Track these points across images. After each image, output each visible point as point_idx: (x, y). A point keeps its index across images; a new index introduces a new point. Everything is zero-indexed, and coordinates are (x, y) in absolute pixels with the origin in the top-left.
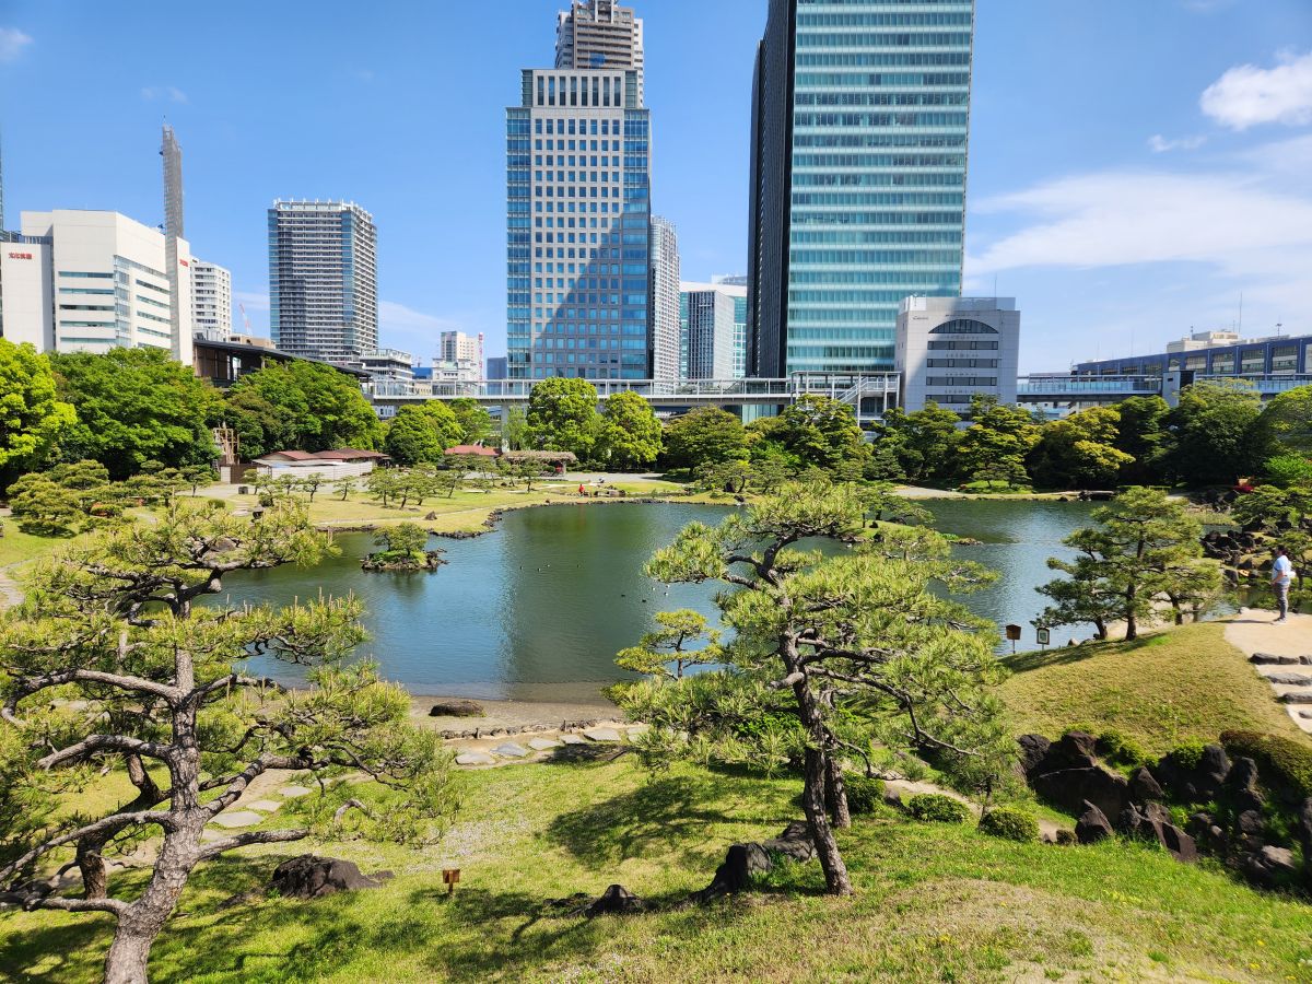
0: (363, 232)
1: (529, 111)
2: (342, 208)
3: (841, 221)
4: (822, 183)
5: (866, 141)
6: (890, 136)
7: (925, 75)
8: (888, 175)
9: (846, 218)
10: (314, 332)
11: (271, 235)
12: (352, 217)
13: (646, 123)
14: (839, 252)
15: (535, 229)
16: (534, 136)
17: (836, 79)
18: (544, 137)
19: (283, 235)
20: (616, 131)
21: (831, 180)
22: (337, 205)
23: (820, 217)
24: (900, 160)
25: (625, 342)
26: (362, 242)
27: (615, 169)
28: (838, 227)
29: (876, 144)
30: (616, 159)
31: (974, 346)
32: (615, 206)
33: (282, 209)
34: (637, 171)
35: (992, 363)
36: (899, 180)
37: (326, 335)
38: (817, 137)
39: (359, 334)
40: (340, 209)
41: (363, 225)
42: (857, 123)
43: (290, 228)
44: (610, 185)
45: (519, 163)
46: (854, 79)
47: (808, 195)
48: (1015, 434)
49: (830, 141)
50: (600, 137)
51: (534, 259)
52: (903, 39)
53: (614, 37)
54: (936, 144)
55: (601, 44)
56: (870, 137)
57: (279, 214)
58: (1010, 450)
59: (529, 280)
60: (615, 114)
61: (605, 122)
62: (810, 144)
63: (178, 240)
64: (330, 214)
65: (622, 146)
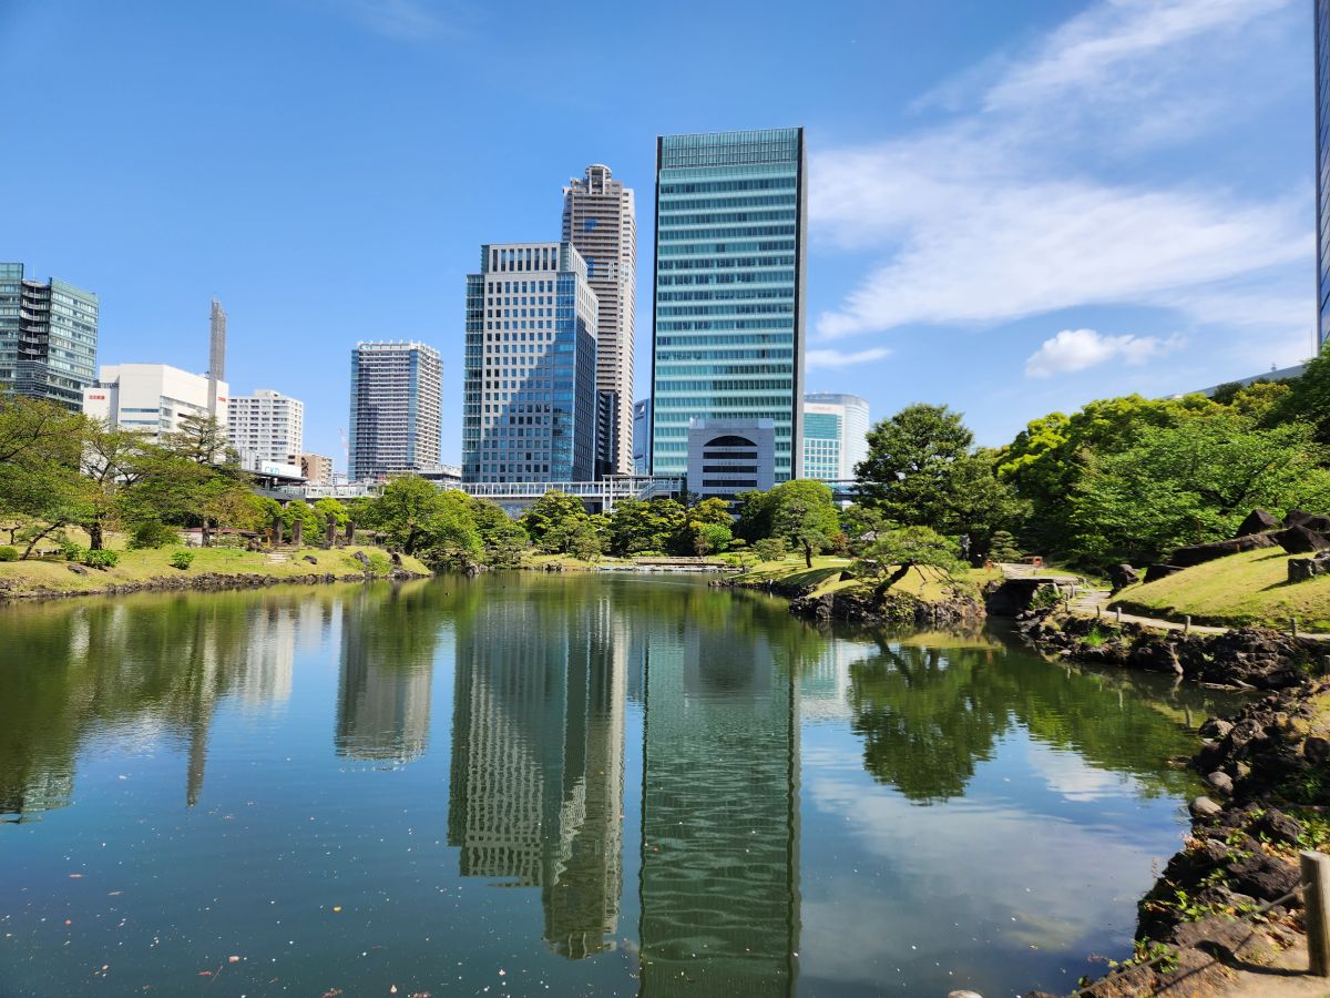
0: (429, 366)
1: (483, 277)
2: (412, 346)
3: (695, 357)
4: (680, 329)
5: (714, 295)
6: (733, 291)
7: (762, 244)
8: (732, 322)
9: (699, 355)
10: (383, 451)
11: (353, 371)
12: (419, 354)
13: (573, 282)
14: (694, 382)
16: (487, 295)
17: (690, 249)
18: (495, 295)
19: (363, 370)
20: (550, 289)
21: (687, 326)
22: (408, 345)
23: (678, 356)
24: (743, 310)
26: (428, 374)
27: (549, 319)
28: (694, 362)
29: (722, 298)
30: (549, 311)
31: (739, 456)
33: (365, 349)
34: (566, 320)
35: (752, 469)
36: (741, 324)
37: (392, 454)
38: (675, 293)
39: (420, 452)
40: (408, 348)
41: (429, 361)
42: (707, 282)
43: (368, 365)
44: (545, 330)
45: (476, 316)
46: (705, 248)
47: (669, 339)
49: (686, 296)
50: (537, 295)
51: (485, 390)
52: (742, 217)
53: (605, 205)
54: (770, 296)
55: (594, 211)
56: (717, 292)
57: (361, 353)
59: (480, 407)
60: (550, 276)
61: (542, 283)
62: (670, 299)
63: (219, 383)
64: (401, 353)
65: (554, 301)
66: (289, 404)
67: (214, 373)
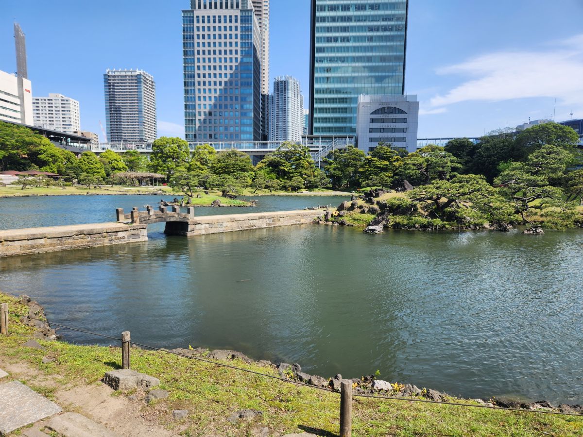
0: (148, 84)
1: (193, 12)
2: (138, 72)
3: (341, 61)
4: (331, 41)
5: (353, 19)
6: (366, 16)
8: (365, 37)
9: (343, 60)
10: (126, 132)
11: (105, 86)
12: (142, 77)
13: (251, 16)
14: (340, 78)
15: (197, 72)
16: (196, 25)
18: (201, 25)
19: (111, 86)
20: (236, 21)
21: (335, 40)
22: (135, 71)
23: (330, 60)
24: (372, 29)
25: (242, 128)
26: (148, 89)
27: (236, 40)
28: (339, 64)
29: (359, 21)
30: (236, 35)
31: (394, 121)
32: (236, 59)
33: (110, 73)
34: (247, 41)
35: (403, 130)
36: (371, 39)
37: (131, 133)
38: (328, 17)
39: (146, 133)
40: (136, 73)
41: (148, 81)
42: (349, 10)
43: (114, 83)
44: (234, 48)
45: (188, 38)
47: (324, 48)
49: (335, 19)
50: (228, 24)
51: (197, 87)
54: (389, 20)
56: (355, 17)
57: (109, 76)
59: (195, 97)
60: (236, 12)
61: (231, 17)
62: (324, 21)
63: (24, 80)
64: (132, 76)
65: (239, 29)
66: (71, 102)
67: (21, 73)
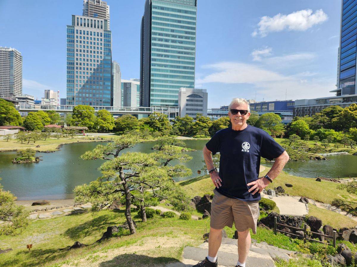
0: (17, 58)
1: (74, 27)
2: (11, 49)
3: (164, 66)
4: (159, 56)
5: (170, 46)
6: (176, 46)
7: (185, 31)
8: (176, 56)
9: (166, 66)
12: (14, 53)
13: (110, 35)
14: (164, 75)
15: (76, 61)
16: (76, 34)
17: (162, 29)
18: (79, 35)
20: (101, 36)
21: (162, 55)
22: (9, 49)
23: (159, 65)
24: (179, 52)
25: (104, 96)
26: (17, 61)
28: (164, 68)
29: (173, 48)
30: (101, 44)
31: (197, 101)
32: (101, 57)
34: (107, 48)
35: (201, 106)
36: (179, 57)
38: (158, 44)
39: (15, 89)
41: (17, 56)
42: (168, 42)
44: (99, 51)
45: (71, 41)
46: (167, 30)
47: (156, 59)
48: (206, 123)
49: (161, 45)
50: (96, 37)
52: (179, 22)
53: (101, 9)
54: (188, 49)
55: (97, 11)
56: (171, 45)
58: (205, 127)
59: (74, 76)
60: (101, 31)
61: (98, 33)
62: (156, 46)
64: (6, 51)
